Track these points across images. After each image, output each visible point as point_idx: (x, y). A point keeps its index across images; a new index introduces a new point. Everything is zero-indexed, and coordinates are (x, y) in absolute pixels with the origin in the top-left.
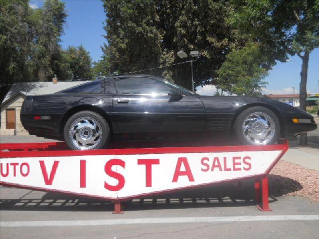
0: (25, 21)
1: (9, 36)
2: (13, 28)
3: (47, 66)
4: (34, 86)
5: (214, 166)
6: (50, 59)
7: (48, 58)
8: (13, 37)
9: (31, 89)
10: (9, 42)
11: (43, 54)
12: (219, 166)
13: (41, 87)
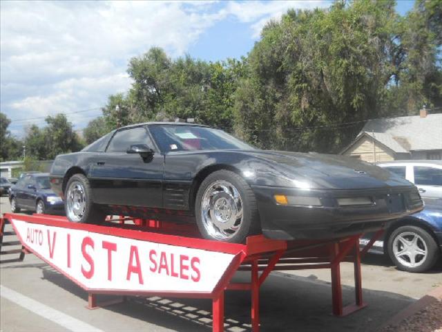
0: (375, 35)
1: (351, 59)
2: (358, 48)
3: (419, 92)
4: (393, 123)
5: (162, 266)
6: (422, 82)
7: (421, 80)
8: (357, 59)
9: (389, 128)
10: (352, 67)
11: (413, 76)
12: (166, 267)
13: (403, 123)
